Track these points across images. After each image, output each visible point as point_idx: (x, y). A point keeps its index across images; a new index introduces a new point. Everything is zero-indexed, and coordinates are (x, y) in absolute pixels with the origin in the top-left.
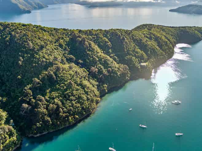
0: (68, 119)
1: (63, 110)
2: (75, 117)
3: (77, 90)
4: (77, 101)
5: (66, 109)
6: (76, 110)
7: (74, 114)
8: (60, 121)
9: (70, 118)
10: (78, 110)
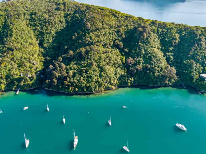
0: (68, 88)
1: (70, 80)
2: (75, 89)
3: (94, 70)
4: (86, 78)
5: (73, 80)
6: (80, 85)
7: (76, 86)
8: (62, 86)
9: (71, 88)
10: (82, 85)
